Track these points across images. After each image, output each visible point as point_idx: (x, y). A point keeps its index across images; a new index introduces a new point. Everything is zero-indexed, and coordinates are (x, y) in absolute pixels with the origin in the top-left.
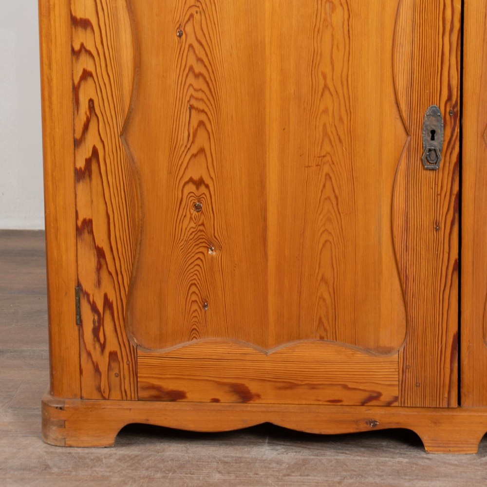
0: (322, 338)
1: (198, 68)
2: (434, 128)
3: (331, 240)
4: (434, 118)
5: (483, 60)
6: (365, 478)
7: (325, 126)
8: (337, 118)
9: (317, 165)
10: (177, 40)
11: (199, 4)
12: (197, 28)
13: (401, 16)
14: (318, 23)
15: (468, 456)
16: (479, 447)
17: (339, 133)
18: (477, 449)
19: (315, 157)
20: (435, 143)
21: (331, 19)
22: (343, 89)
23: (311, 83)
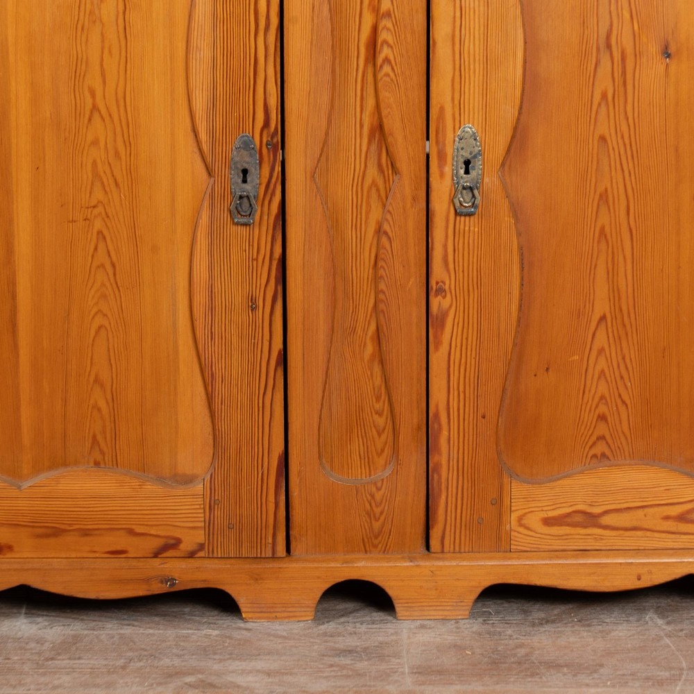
0: (97, 464)
2: (246, 166)
3: (107, 324)
4: (246, 153)
5: (311, 69)
6: (160, 659)
7: (94, 163)
8: (111, 152)
9: (85, 220)
13: (197, 7)
14: (82, 17)
15: (302, 624)
16: (317, 611)
17: (115, 174)
18: (313, 613)
19: (82, 207)
20: (247, 187)
21: (100, 12)
22: (119, 111)
23: (73, 102)
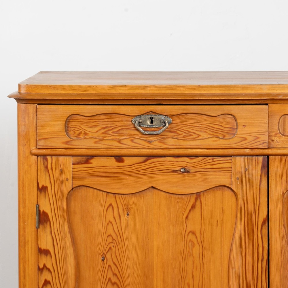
1: (114, 279)
5: (281, 277)
10: (101, 263)
11: (114, 242)
12: (114, 256)
13: (233, 251)
14: (185, 254)
21: (192, 252)
